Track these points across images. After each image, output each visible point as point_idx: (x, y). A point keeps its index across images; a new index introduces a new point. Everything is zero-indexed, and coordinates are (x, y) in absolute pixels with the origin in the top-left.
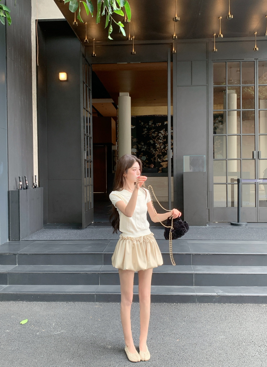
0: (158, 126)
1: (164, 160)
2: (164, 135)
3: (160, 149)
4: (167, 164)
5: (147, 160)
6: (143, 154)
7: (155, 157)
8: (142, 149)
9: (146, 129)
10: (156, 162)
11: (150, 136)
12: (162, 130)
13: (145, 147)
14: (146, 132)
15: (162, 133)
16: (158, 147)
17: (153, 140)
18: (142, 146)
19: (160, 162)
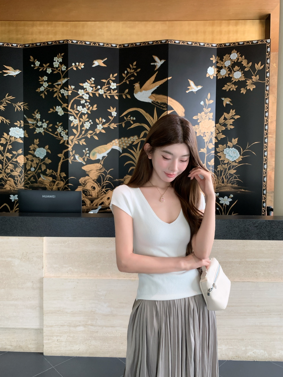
1: (92, 158)
4: (99, 169)
5: (47, 158)
6: (38, 143)
7: (68, 152)
8: (37, 128)
9: (47, 77)
10: (70, 162)
11: (56, 96)
12: (88, 81)
13: (44, 125)
14: (46, 87)
15: (87, 90)
16: (75, 126)
17: (63, 106)
18: (36, 121)
19: (81, 163)
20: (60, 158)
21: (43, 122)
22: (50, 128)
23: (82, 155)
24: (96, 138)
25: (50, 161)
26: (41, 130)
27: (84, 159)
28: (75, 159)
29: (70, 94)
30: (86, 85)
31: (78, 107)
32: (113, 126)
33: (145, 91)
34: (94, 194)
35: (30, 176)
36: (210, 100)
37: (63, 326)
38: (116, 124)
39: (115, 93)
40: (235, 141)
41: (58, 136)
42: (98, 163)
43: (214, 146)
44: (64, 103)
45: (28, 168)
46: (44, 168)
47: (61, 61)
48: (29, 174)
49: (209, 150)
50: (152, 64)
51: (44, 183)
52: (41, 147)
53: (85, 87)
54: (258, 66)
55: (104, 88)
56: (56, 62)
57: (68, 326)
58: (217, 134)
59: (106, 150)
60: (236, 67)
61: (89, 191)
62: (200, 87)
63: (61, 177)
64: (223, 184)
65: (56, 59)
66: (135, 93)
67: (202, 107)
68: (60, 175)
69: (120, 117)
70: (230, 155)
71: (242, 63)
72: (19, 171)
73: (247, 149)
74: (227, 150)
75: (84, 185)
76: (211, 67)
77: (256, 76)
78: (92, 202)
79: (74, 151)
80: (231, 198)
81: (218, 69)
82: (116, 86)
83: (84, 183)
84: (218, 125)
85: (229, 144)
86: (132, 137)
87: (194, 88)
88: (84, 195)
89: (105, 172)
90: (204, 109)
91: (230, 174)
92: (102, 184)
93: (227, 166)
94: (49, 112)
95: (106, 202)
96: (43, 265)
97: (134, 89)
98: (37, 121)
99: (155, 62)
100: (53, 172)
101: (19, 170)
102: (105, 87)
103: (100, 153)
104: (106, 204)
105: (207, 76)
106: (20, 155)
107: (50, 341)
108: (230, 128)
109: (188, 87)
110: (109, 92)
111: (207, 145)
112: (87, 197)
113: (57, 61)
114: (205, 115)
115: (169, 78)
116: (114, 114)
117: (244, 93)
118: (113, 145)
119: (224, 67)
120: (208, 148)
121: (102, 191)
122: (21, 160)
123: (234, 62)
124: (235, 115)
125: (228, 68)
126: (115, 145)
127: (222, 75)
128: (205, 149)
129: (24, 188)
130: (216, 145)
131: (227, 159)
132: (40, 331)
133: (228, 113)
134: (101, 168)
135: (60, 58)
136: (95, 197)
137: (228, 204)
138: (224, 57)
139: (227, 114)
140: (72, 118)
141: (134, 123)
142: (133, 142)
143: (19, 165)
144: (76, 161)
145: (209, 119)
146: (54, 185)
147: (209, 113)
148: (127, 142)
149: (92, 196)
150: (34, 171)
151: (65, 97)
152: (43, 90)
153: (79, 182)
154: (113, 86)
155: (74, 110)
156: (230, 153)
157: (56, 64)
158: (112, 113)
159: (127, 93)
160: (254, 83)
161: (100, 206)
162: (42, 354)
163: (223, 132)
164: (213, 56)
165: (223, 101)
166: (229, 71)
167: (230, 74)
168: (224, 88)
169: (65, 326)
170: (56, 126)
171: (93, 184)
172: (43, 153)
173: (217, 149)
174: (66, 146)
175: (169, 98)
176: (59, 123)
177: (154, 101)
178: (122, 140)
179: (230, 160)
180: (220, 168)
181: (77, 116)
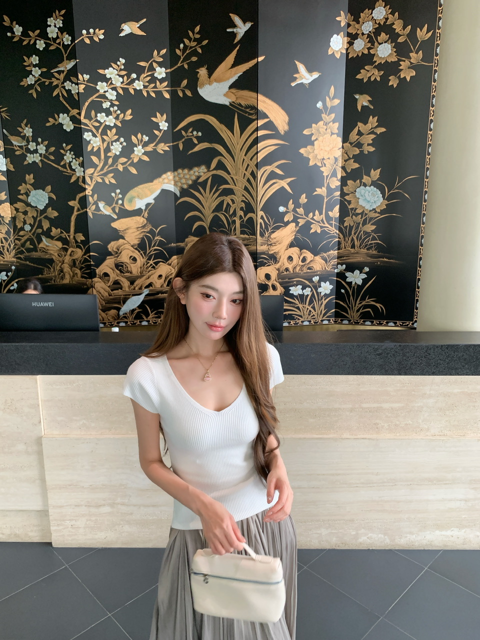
0: (88, 41)
1: (128, 207)
2: (121, 92)
3: (107, 158)
4: (141, 227)
5: (50, 209)
6: (33, 181)
7: (85, 196)
8: (28, 155)
9: (37, 58)
10: (90, 214)
11: (58, 95)
12: (113, 65)
13: (40, 149)
14: (37, 76)
15: (113, 82)
16: (95, 149)
18: (25, 142)
19: (110, 215)
20: (73, 208)
21: (38, 144)
22: (50, 154)
23: (109, 202)
24: (134, 171)
25: (56, 214)
26: (36, 158)
27: (113, 210)
28: (98, 209)
29: (81, 91)
30: (110, 73)
31: (99, 115)
32: (163, 148)
33: (218, 84)
34: (135, 269)
35: (23, 239)
36: (334, 99)
37: (78, 506)
38: (168, 145)
39: (163, 87)
40: (375, 174)
41: (66, 168)
42: (140, 216)
43: (340, 184)
44: (73, 108)
45: (19, 225)
46: (46, 225)
47: (61, 25)
48: (22, 236)
49: (330, 191)
50: (228, 30)
51: (49, 251)
52: (38, 189)
53: (108, 76)
54: (423, 34)
55: (144, 78)
56: (53, 27)
57: (86, 506)
58: (346, 161)
59: (152, 193)
60: (383, 34)
61: (125, 265)
62: (316, 75)
63: (76, 242)
64: (353, 250)
65: (51, 22)
66: (201, 88)
67: (320, 112)
68: (74, 237)
69: (175, 131)
70: (366, 199)
71: (394, 27)
72: (4, 232)
73: (396, 189)
74: (361, 191)
75: (117, 255)
76: (338, 35)
77: (417, 53)
78: (132, 283)
79: (96, 196)
80: (366, 273)
81: (349, 39)
82: (166, 73)
83: (117, 250)
84: (347, 144)
85: (366, 179)
86: (196, 169)
87: (305, 76)
88: (118, 272)
89: (151, 232)
90: (322, 115)
91: (366, 233)
92: (147, 253)
93: (361, 218)
94: (48, 124)
95: (156, 283)
96: (40, 418)
97: (198, 79)
98: (28, 142)
99: (235, 26)
100: (62, 233)
101: (4, 229)
102: (145, 75)
103: (140, 197)
104: (157, 287)
105: (330, 53)
106: (4, 203)
107: (61, 527)
108: (368, 151)
109: (295, 76)
110: (153, 85)
111: (328, 181)
112: (123, 274)
113: (53, 25)
114: (325, 127)
115: (260, 59)
116: (164, 126)
117: (395, 86)
118: (164, 183)
119: (361, 34)
120: (328, 188)
121: (149, 264)
122: (6, 211)
123: (379, 24)
124: (376, 127)
125: (369, 36)
126: (168, 182)
127: (357, 50)
128: (324, 189)
129: (15, 259)
130: (344, 181)
131: (361, 206)
132: (44, 513)
133: (365, 122)
134: (145, 225)
135: (58, 20)
136: (137, 275)
137: (360, 282)
138: (361, 14)
139: (363, 125)
140: (88, 136)
141: (199, 143)
142: (199, 177)
143: (3, 220)
144: (100, 213)
145: (332, 134)
146: (65, 256)
147: (332, 123)
148: (188, 177)
149: (131, 273)
150: (30, 231)
151: (74, 95)
152: (33, 83)
153: (108, 249)
154: (160, 73)
155: (92, 122)
156: (367, 195)
157: (52, 32)
158: (160, 124)
159: (186, 87)
160: (412, 67)
161: (146, 290)
162: (50, 544)
163: (356, 158)
164: (342, 12)
165: (356, 100)
166: (369, 42)
167: (373, 48)
168: (359, 77)
169: (82, 506)
171: (133, 252)
172: (43, 200)
173: (344, 188)
174: (81, 187)
175: (261, 97)
176: (66, 146)
177: (233, 102)
178: (179, 174)
179: (366, 208)
180: (348, 221)
181: (98, 131)
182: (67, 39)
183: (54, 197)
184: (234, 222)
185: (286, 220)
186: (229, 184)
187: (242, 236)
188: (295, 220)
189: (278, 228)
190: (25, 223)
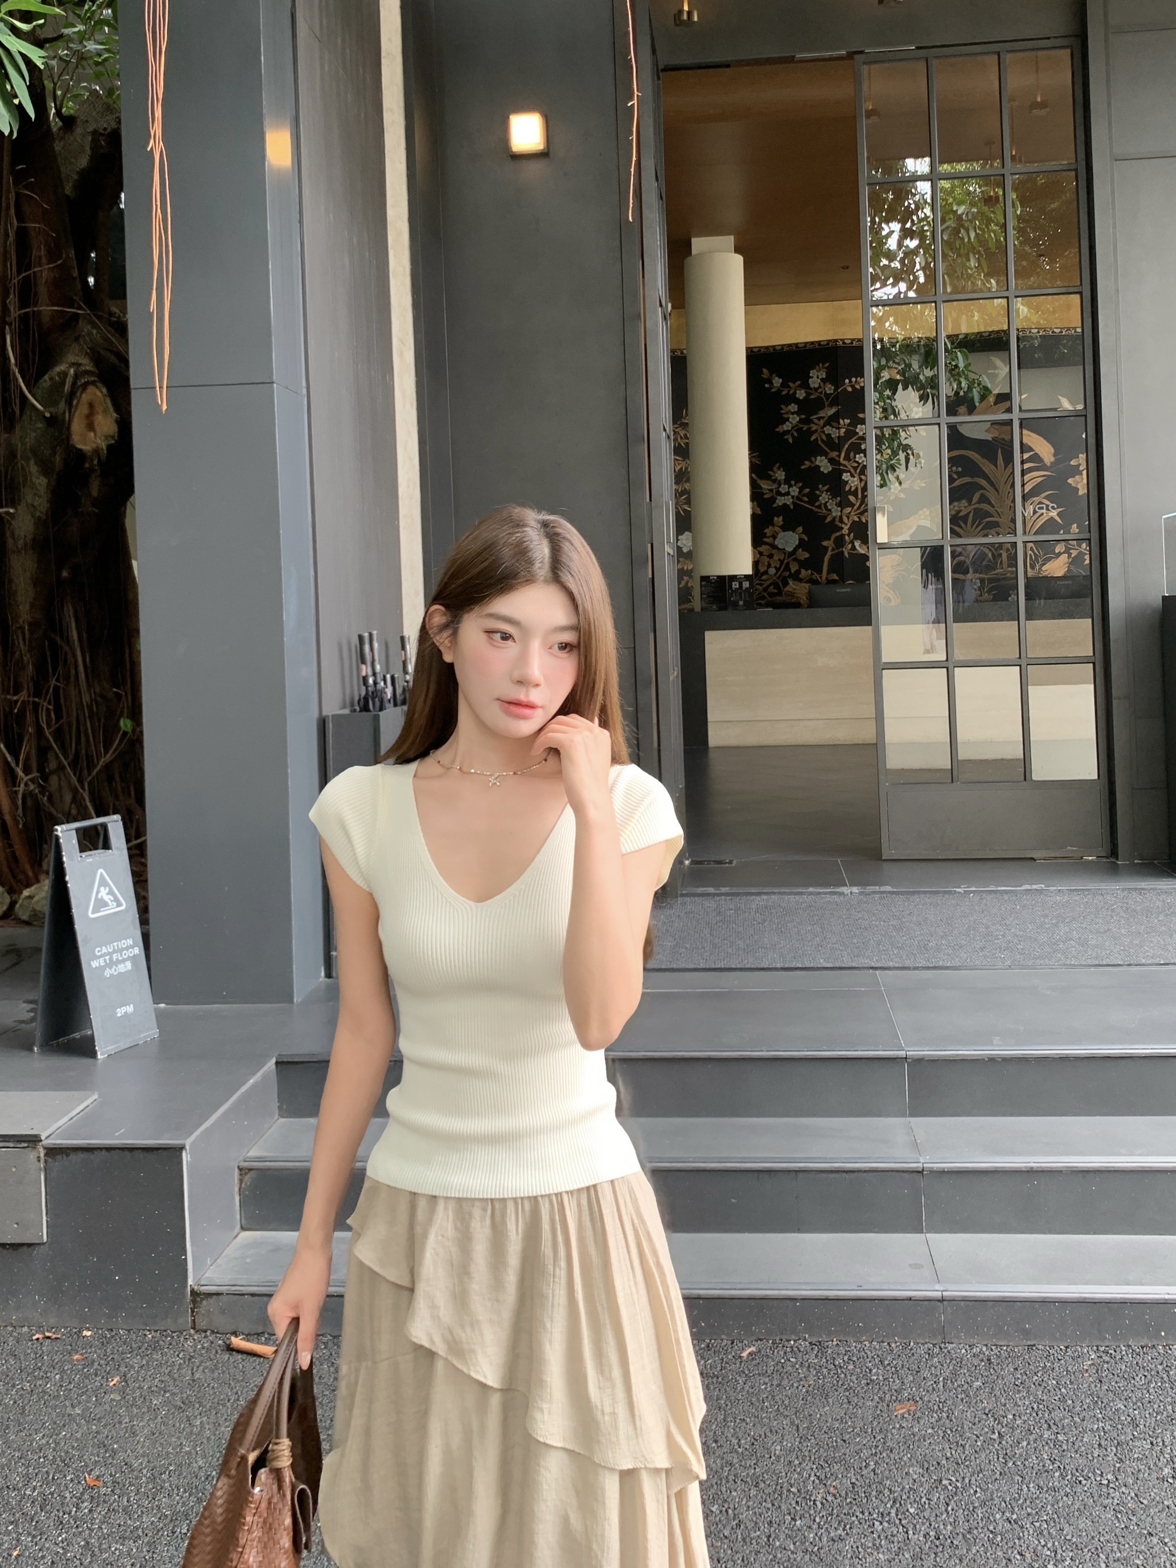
0: (850, 389)
3: (864, 497)
5: (801, 550)
6: (781, 523)
7: (843, 536)
8: (779, 498)
9: (796, 406)
10: (846, 555)
11: (817, 439)
13: (794, 491)
14: (794, 422)
16: (853, 489)
17: (829, 456)
18: (776, 484)
19: (865, 554)
20: (826, 548)
21: (790, 486)
22: (804, 495)
23: (865, 541)
25: (807, 555)
26: (788, 501)
28: (854, 548)
29: (842, 434)
31: (857, 456)
32: (919, 484)
35: (766, 584)
38: (924, 481)
41: (821, 509)
42: (895, 554)
44: (832, 451)
45: (762, 569)
46: (794, 567)
47: (824, 377)
48: (765, 581)
51: (796, 594)
52: (788, 531)
56: (815, 378)
59: (908, 530)
65: (814, 373)
68: (826, 578)
79: (851, 534)
82: (922, 413)
86: (957, 504)
89: (908, 570)
94: (803, 467)
98: (780, 484)
99: (995, 368)
100: (812, 574)
113: (815, 376)
116: (920, 463)
118: (920, 520)
126: (924, 518)
134: (900, 563)
135: (821, 372)
140: (846, 476)
141: (959, 478)
142: (959, 511)
144: (856, 551)
150: (775, 574)
151: (834, 439)
152: (790, 429)
154: (917, 413)
155: (850, 462)
157: (814, 383)
170: (817, 492)
172: (792, 541)
174: (837, 526)
175: (1024, 431)
176: (823, 486)
177: (996, 437)
181: (856, 471)
182: (829, 389)
183: (806, 539)
184: (1001, 555)
185: (1057, 551)
186: (992, 516)
187: (1010, 569)
188: (1067, 551)
189: (1049, 559)
190: (769, 566)
